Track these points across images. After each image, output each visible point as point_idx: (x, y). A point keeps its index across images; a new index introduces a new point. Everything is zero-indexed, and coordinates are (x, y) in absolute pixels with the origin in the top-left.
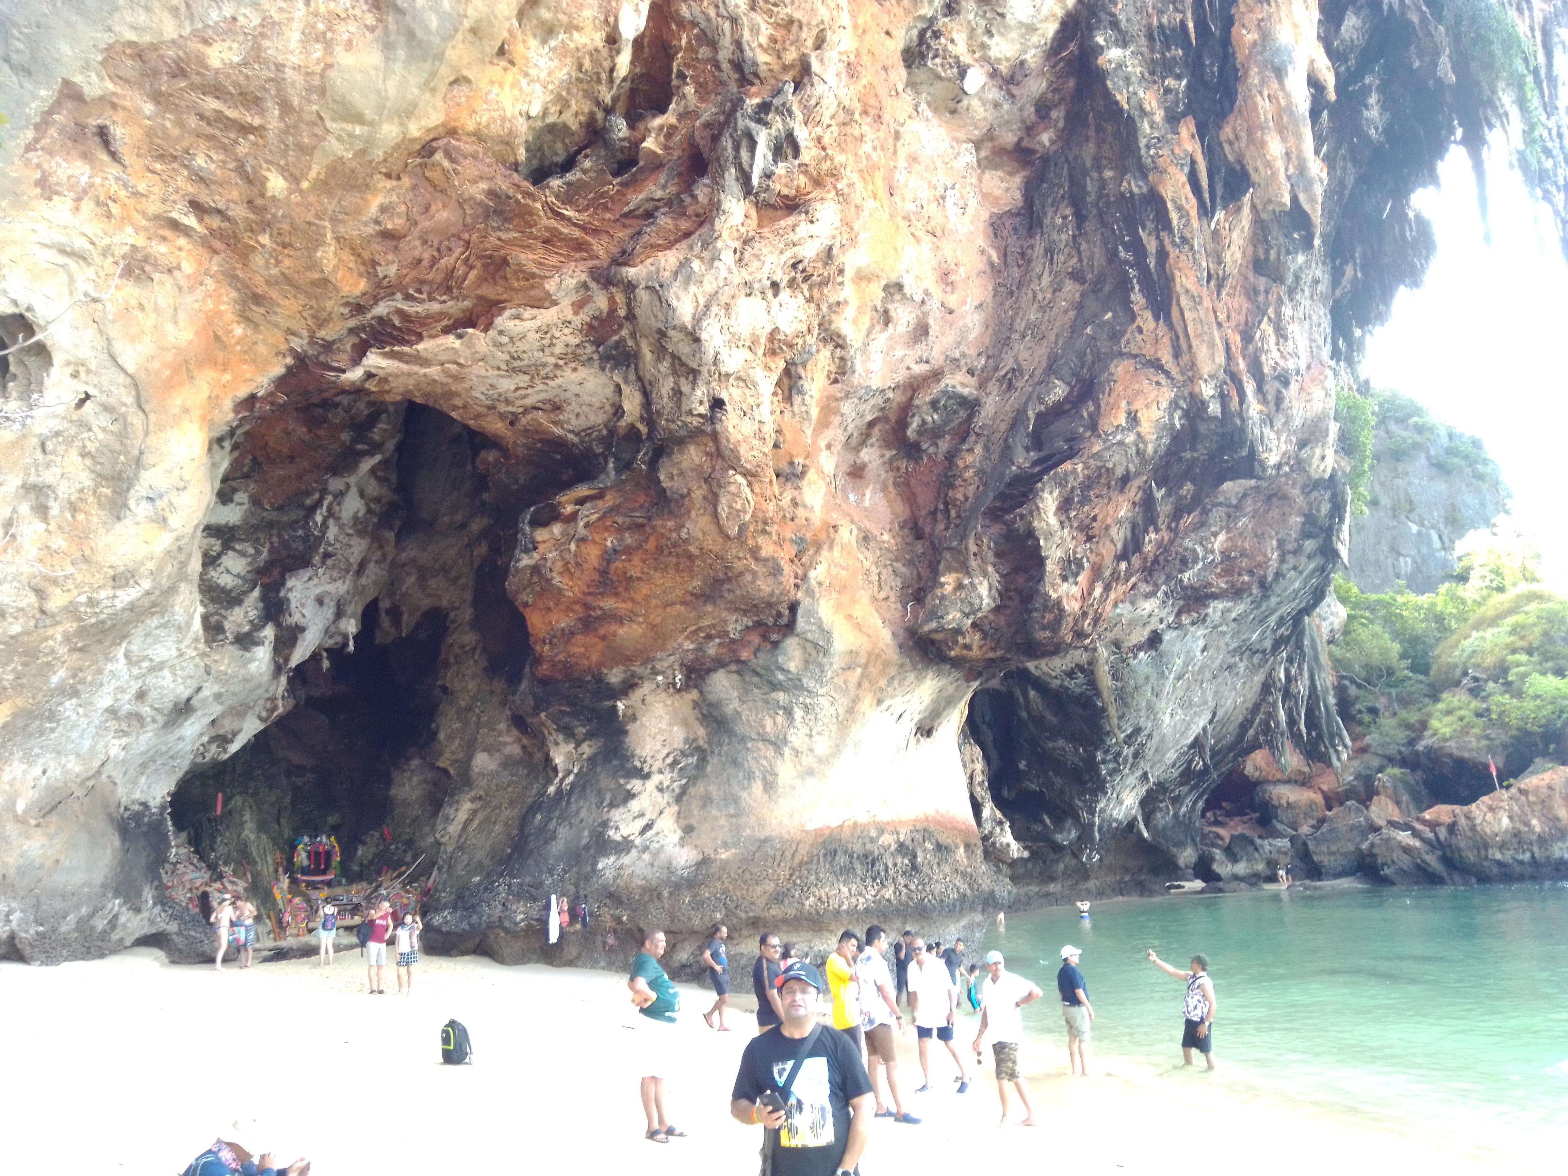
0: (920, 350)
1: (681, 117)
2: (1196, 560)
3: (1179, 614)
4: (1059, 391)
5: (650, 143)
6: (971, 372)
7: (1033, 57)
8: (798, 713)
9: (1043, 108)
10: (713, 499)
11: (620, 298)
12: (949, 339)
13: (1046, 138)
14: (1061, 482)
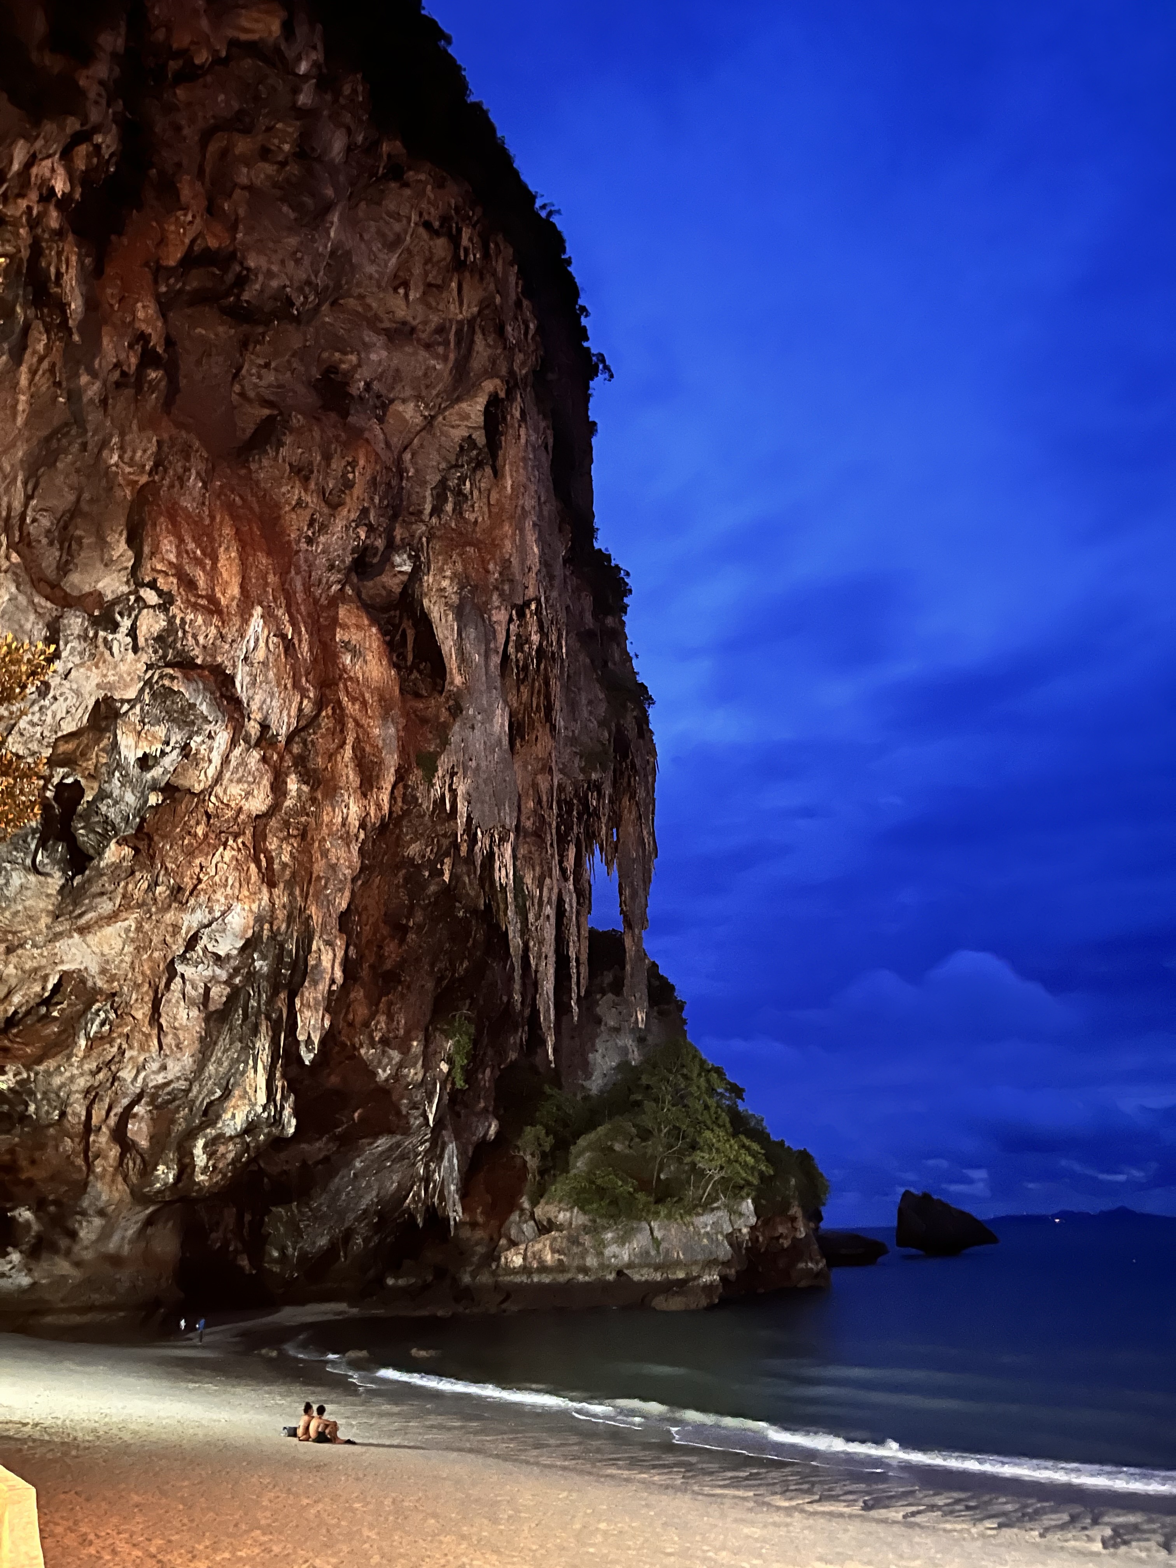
0: (162, 1074)
1: (68, 1005)
2: (343, 1123)
3: (339, 1148)
4: (219, 1093)
5: (55, 1014)
6: (186, 1080)
7: (235, 952)
8: (84, 1224)
9: (236, 971)
10: (57, 1148)
11: (32, 1075)
12: (177, 1068)
13: (237, 980)
14: (205, 1136)
